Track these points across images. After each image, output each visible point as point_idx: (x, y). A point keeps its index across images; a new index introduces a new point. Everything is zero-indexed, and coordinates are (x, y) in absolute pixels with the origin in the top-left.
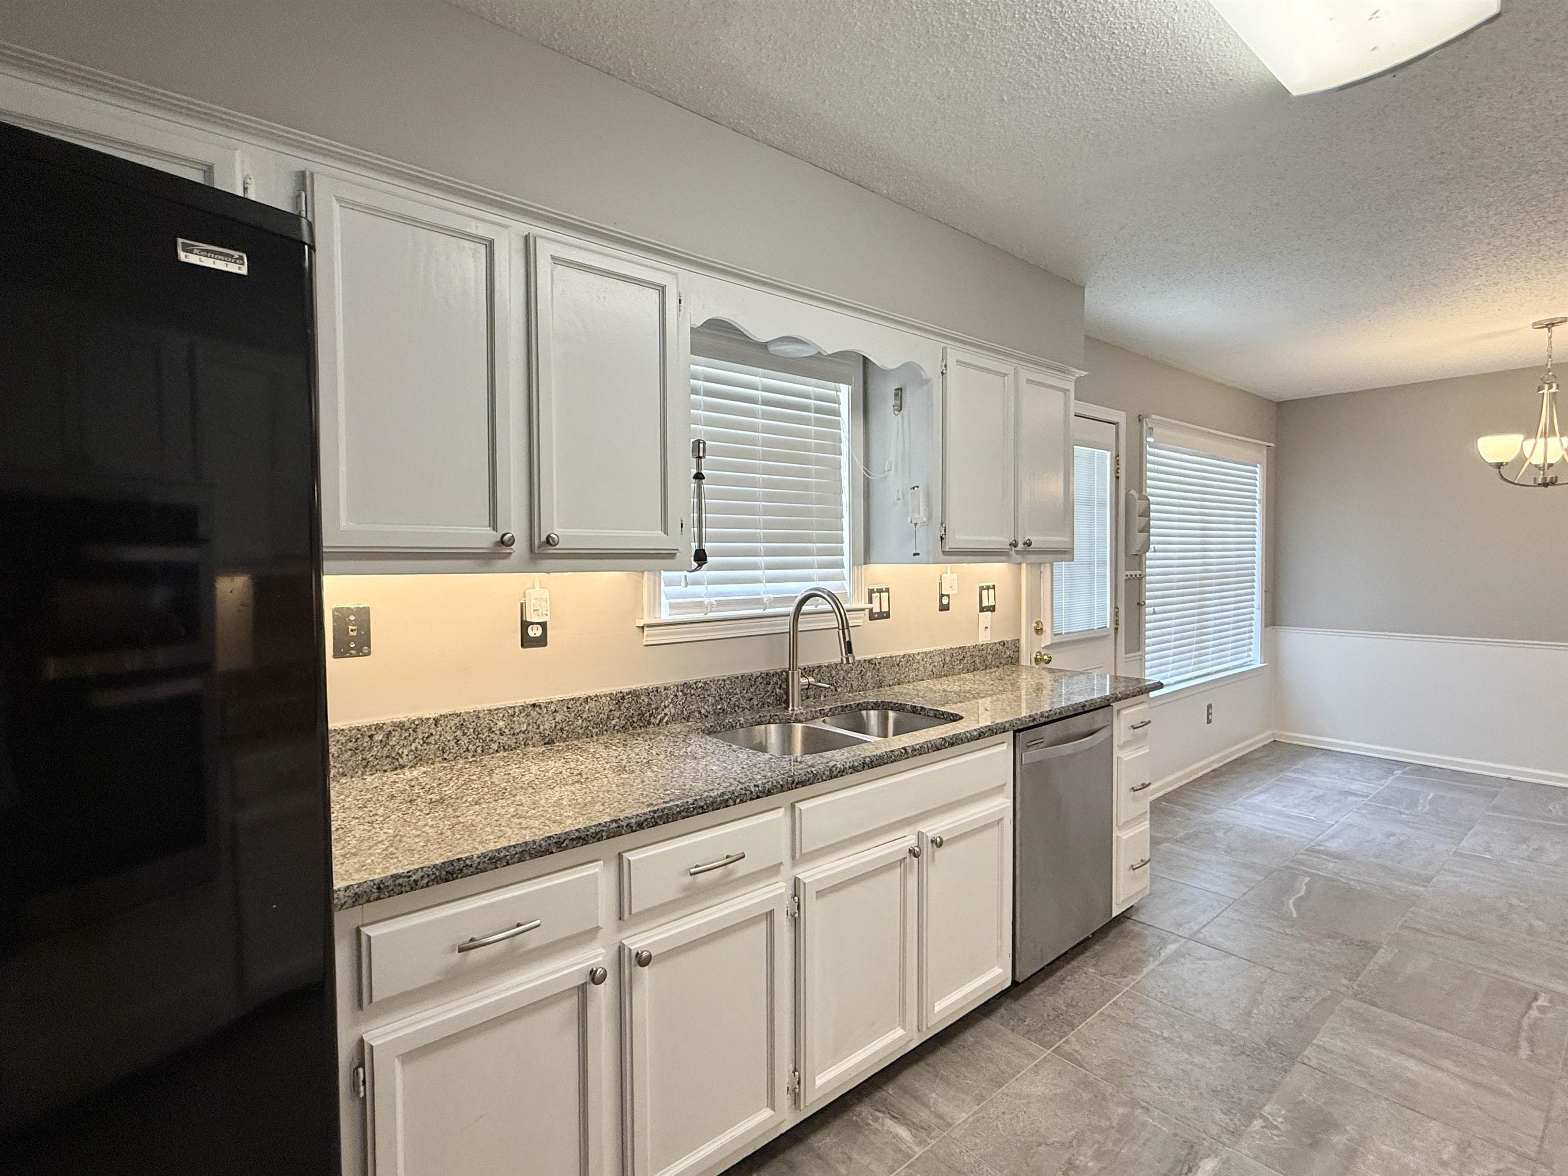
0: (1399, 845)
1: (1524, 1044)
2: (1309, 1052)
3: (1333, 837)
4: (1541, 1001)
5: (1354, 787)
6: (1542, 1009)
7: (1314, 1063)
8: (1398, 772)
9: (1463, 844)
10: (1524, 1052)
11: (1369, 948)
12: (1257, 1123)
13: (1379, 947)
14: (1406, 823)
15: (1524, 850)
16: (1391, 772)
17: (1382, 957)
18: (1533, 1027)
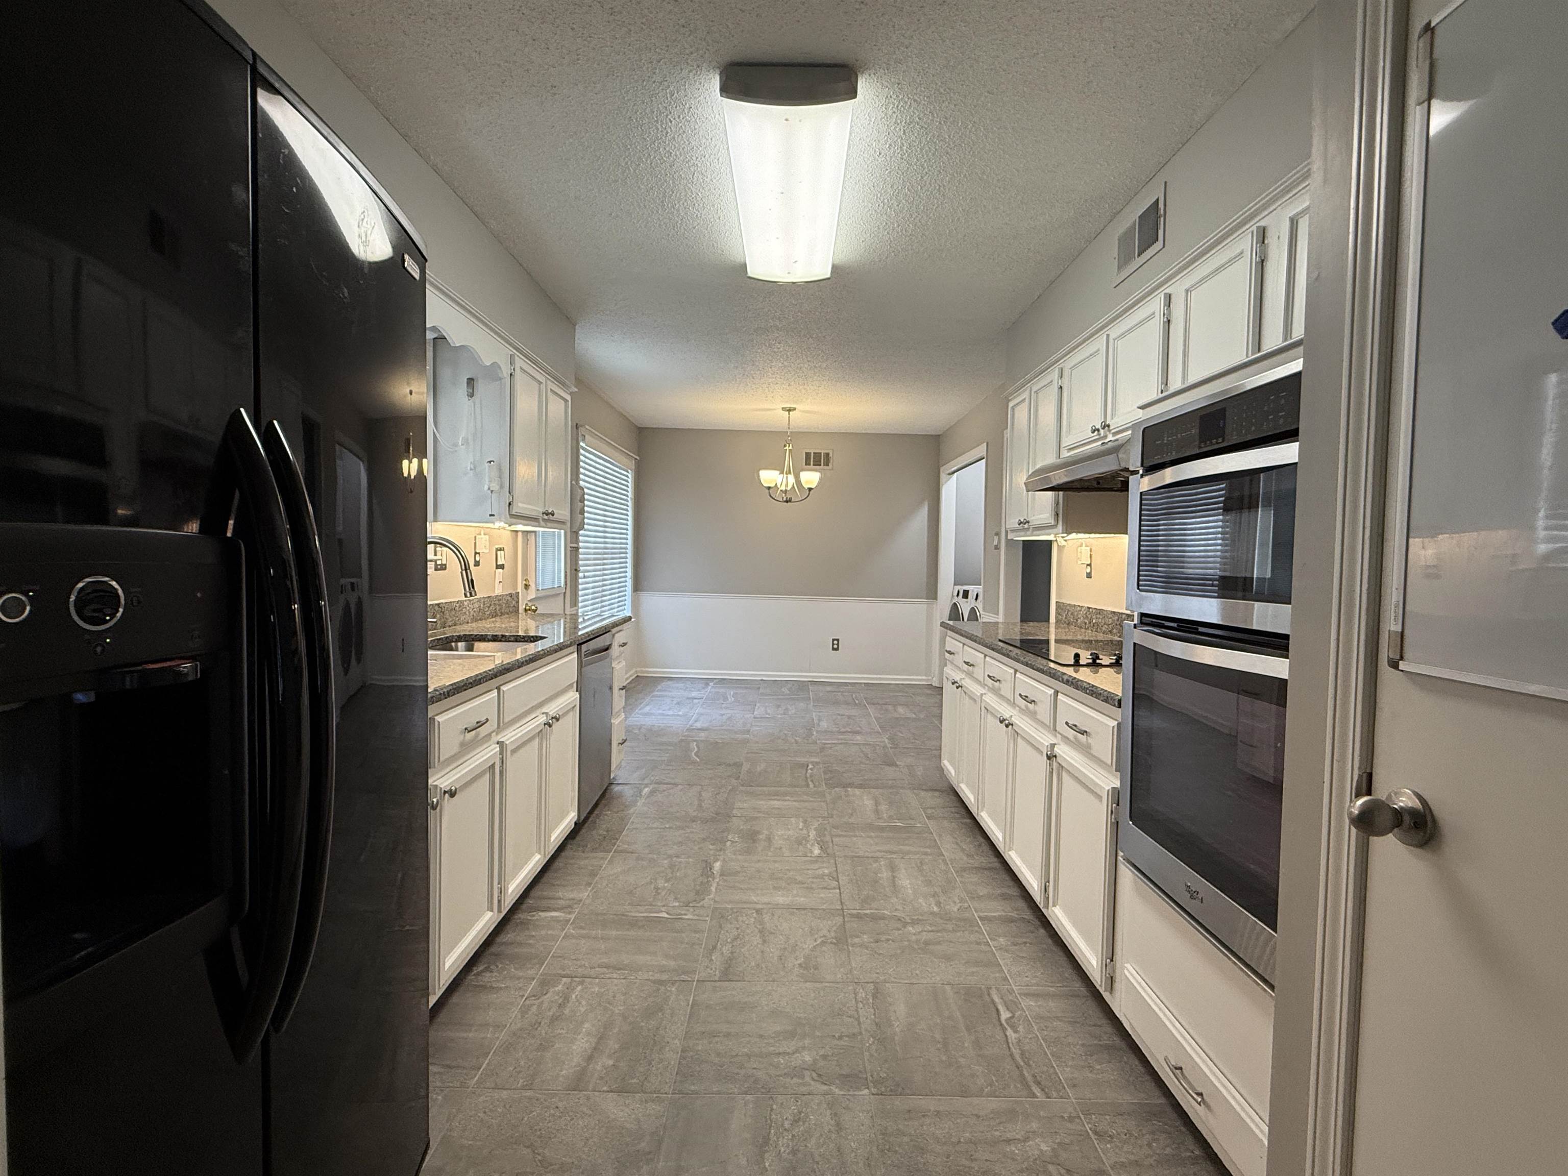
0: (729, 719)
1: (810, 783)
2: (735, 812)
3: (696, 721)
4: (810, 766)
5: (694, 694)
6: (811, 769)
7: (739, 815)
8: (711, 684)
9: (755, 713)
10: (811, 786)
11: (738, 765)
12: (728, 843)
13: (742, 764)
14: (726, 708)
15: (781, 711)
16: (707, 684)
17: (746, 767)
18: (811, 776)
